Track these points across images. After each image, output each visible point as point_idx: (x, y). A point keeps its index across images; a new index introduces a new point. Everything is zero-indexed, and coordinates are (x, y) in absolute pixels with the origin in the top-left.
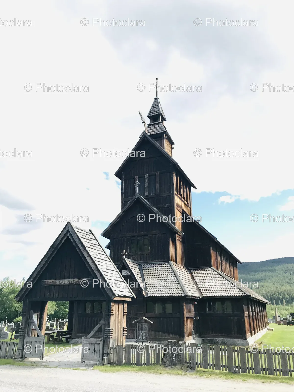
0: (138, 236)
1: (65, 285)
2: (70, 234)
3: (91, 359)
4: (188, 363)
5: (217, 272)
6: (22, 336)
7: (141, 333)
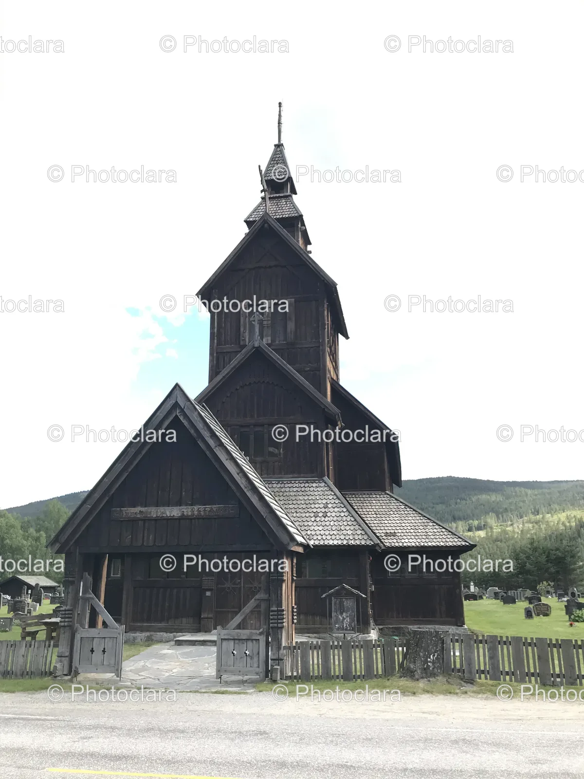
0: (255, 425)
1: (171, 519)
2: (182, 411)
3: (240, 671)
4: (459, 671)
5: (399, 501)
6: (68, 628)
7: (340, 617)
